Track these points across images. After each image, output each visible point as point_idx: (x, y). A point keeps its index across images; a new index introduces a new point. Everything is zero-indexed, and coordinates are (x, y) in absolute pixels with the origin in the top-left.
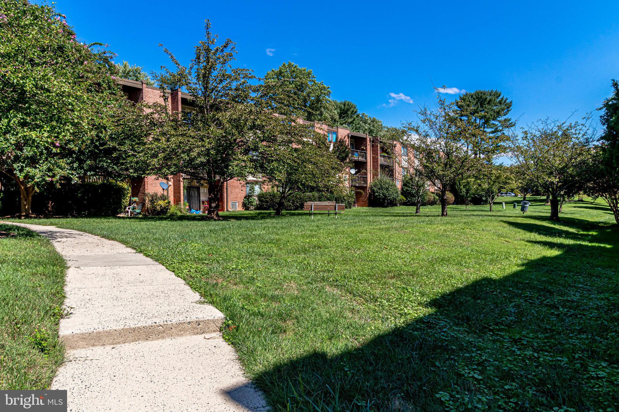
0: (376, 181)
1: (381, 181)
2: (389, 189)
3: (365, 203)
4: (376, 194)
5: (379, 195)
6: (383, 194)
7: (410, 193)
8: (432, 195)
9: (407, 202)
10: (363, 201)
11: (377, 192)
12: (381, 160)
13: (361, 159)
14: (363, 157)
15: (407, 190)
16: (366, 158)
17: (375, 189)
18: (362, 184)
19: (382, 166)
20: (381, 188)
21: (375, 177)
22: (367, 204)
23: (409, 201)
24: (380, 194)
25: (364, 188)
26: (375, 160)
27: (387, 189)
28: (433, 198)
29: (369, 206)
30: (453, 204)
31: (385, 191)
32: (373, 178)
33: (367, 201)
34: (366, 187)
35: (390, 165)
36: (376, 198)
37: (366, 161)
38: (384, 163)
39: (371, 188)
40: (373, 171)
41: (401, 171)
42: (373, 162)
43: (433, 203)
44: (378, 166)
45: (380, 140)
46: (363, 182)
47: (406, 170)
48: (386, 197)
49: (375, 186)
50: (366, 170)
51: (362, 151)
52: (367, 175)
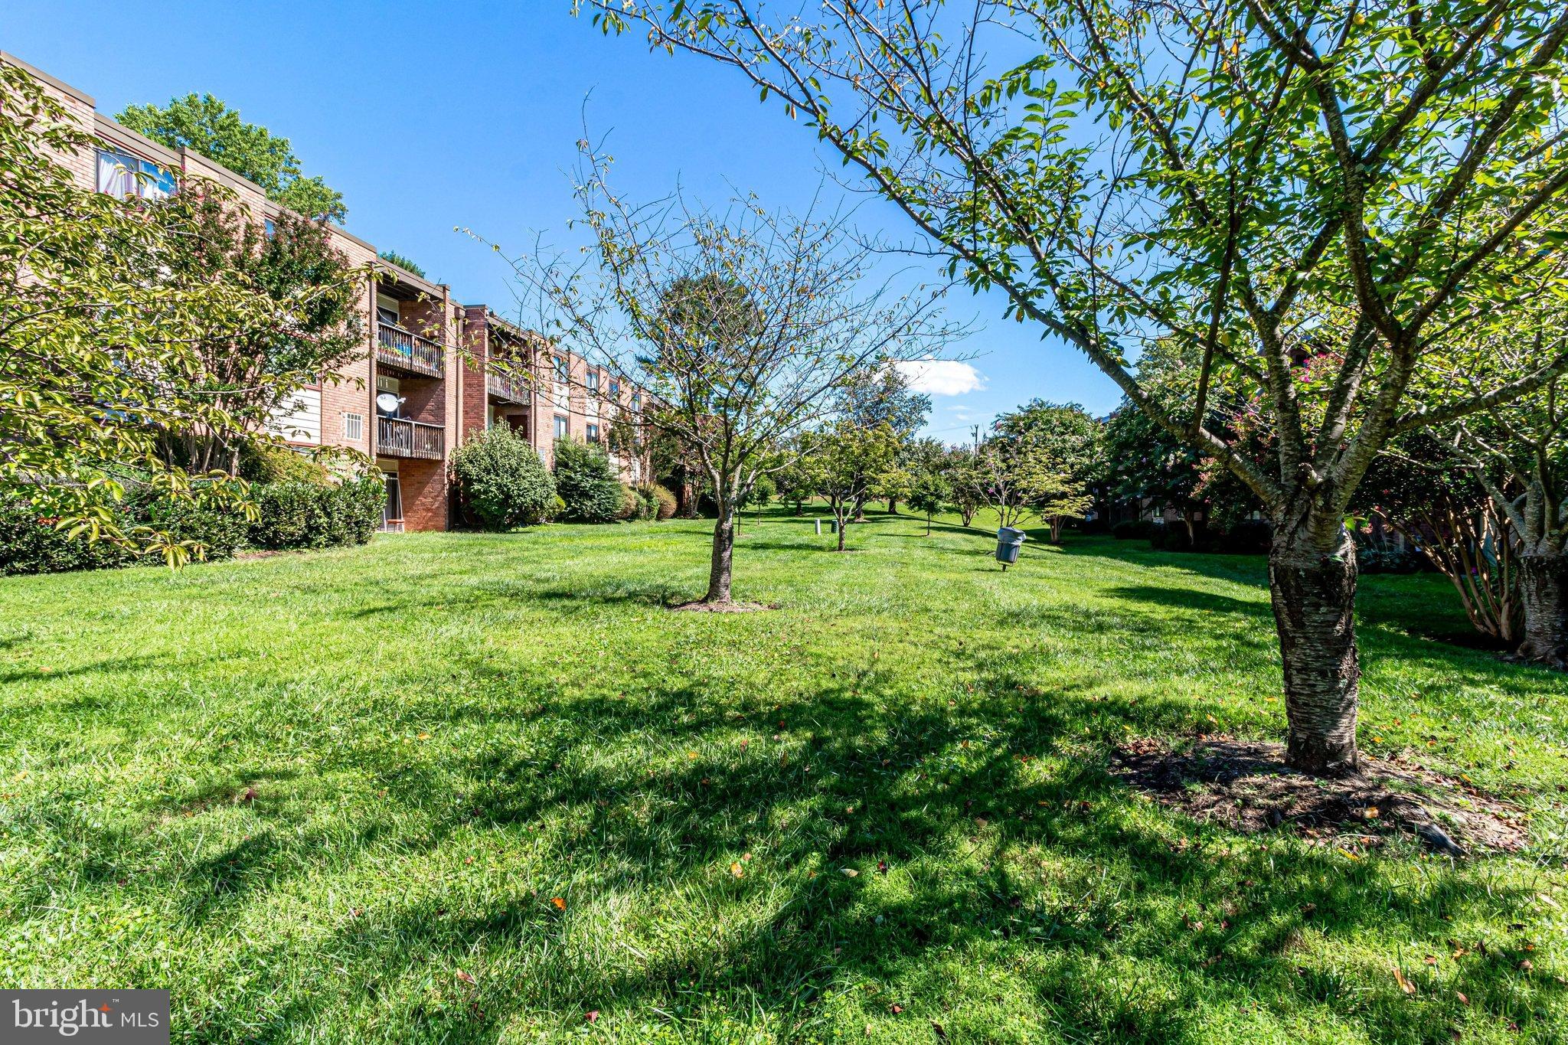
0: (476, 445)
1: (493, 446)
2: (522, 471)
3: (436, 514)
4: (477, 486)
5: (486, 492)
6: (499, 487)
7: (576, 487)
8: (634, 494)
9: (571, 513)
10: (428, 510)
11: (480, 481)
12: (492, 385)
13: (420, 365)
14: (429, 359)
15: (569, 478)
16: (440, 365)
17: (473, 471)
18: (425, 452)
19: (494, 400)
20: (494, 468)
21: (472, 431)
22: (443, 521)
23: (574, 511)
24: (489, 487)
25: (431, 465)
26: (472, 379)
27: (514, 472)
28: (634, 502)
29: (449, 530)
30: (674, 516)
31: (507, 480)
32: (466, 434)
33: (443, 511)
34: (438, 461)
35: (518, 399)
36: (474, 502)
37: (440, 376)
38: (501, 392)
39: (458, 468)
40: (466, 412)
41: (554, 423)
42: (465, 384)
43: (633, 516)
44: (483, 399)
45: (491, 321)
46: (428, 446)
47: (563, 424)
48: (511, 497)
49: (471, 462)
50: (441, 407)
51: (427, 341)
52: (443, 422)
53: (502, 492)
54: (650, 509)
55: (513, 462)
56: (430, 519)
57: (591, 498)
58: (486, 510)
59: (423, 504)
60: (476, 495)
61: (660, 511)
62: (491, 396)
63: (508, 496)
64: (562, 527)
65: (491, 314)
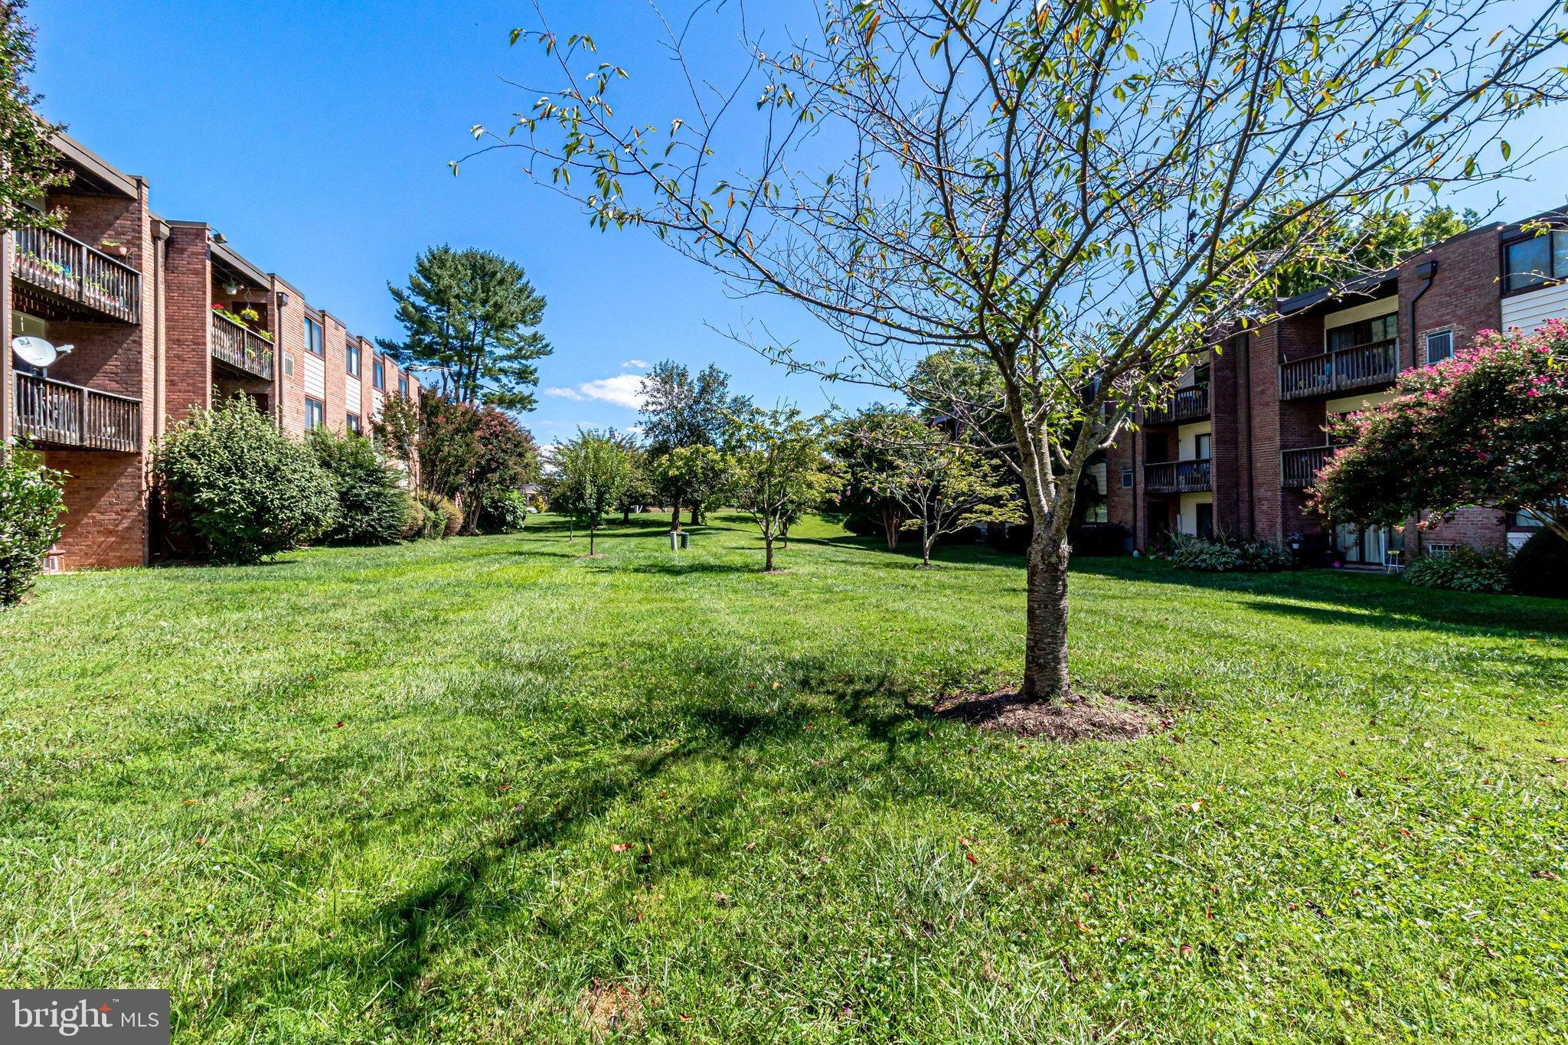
3: (126, 542)
4: (206, 494)
5: (222, 503)
6: (248, 494)
10: (109, 534)
11: (211, 486)
12: (216, 344)
13: (95, 295)
14: (113, 292)
16: (134, 302)
17: (198, 471)
18: (107, 436)
19: (220, 367)
20: (238, 466)
22: (140, 550)
24: (229, 495)
25: (116, 460)
27: (272, 474)
28: (421, 516)
29: (151, 563)
30: (460, 534)
31: (260, 484)
33: (140, 534)
34: (128, 455)
35: (256, 369)
36: (199, 519)
37: (133, 320)
38: (233, 357)
39: (166, 464)
40: (170, 383)
41: (303, 407)
42: (169, 340)
43: (416, 534)
44: (203, 365)
45: (215, 248)
46: (111, 430)
47: (316, 410)
48: (268, 510)
49: (193, 456)
50: (134, 368)
51: (109, 260)
52: (139, 392)
53: (253, 503)
54: (435, 525)
55: (273, 460)
56: (111, 547)
57: (367, 511)
58: (223, 532)
59: (96, 523)
60: (207, 507)
61: (447, 527)
62: (214, 360)
63: (263, 508)
64: (325, 553)
65: (218, 239)
